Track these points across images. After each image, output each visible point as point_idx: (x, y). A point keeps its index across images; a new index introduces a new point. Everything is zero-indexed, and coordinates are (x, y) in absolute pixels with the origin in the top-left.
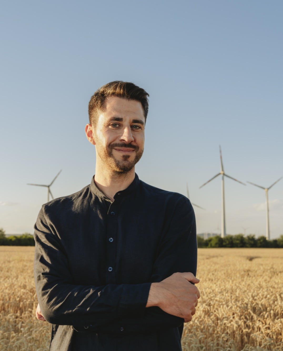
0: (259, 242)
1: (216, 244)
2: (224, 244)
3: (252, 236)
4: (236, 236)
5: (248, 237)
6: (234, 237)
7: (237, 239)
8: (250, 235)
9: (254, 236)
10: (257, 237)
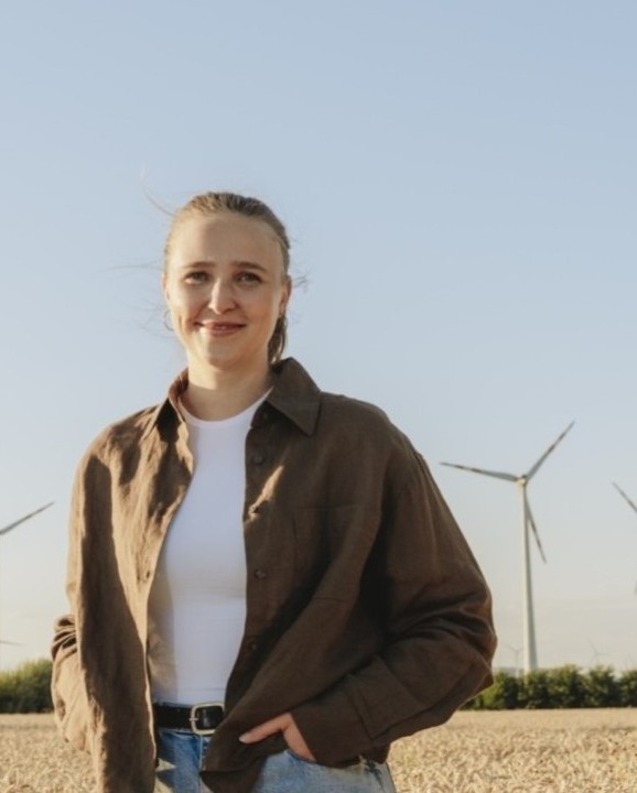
0: (625, 688)
1: (498, 697)
2: (521, 697)
3: (605, 669)
4: (555, 671)
5: (593, 674)
6: (550, 675)
7: (560, 683)
8: (600, 667)
9: (609, 671)
10: (618, 675)
